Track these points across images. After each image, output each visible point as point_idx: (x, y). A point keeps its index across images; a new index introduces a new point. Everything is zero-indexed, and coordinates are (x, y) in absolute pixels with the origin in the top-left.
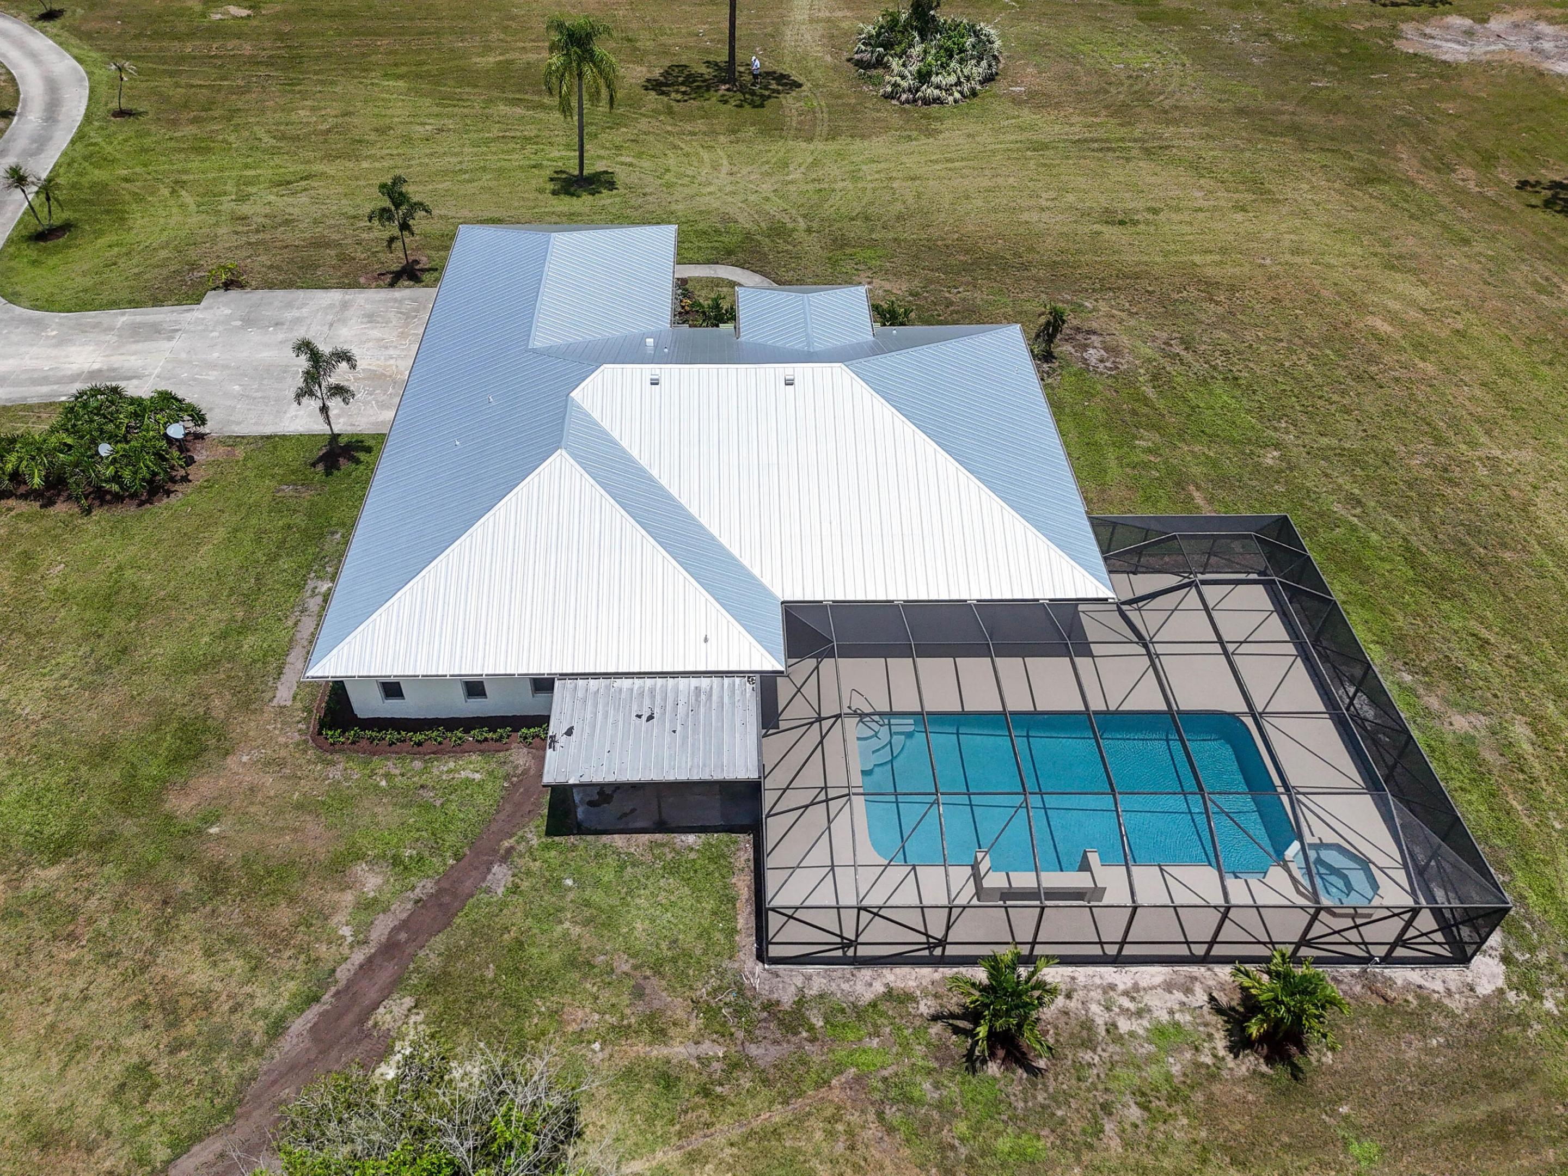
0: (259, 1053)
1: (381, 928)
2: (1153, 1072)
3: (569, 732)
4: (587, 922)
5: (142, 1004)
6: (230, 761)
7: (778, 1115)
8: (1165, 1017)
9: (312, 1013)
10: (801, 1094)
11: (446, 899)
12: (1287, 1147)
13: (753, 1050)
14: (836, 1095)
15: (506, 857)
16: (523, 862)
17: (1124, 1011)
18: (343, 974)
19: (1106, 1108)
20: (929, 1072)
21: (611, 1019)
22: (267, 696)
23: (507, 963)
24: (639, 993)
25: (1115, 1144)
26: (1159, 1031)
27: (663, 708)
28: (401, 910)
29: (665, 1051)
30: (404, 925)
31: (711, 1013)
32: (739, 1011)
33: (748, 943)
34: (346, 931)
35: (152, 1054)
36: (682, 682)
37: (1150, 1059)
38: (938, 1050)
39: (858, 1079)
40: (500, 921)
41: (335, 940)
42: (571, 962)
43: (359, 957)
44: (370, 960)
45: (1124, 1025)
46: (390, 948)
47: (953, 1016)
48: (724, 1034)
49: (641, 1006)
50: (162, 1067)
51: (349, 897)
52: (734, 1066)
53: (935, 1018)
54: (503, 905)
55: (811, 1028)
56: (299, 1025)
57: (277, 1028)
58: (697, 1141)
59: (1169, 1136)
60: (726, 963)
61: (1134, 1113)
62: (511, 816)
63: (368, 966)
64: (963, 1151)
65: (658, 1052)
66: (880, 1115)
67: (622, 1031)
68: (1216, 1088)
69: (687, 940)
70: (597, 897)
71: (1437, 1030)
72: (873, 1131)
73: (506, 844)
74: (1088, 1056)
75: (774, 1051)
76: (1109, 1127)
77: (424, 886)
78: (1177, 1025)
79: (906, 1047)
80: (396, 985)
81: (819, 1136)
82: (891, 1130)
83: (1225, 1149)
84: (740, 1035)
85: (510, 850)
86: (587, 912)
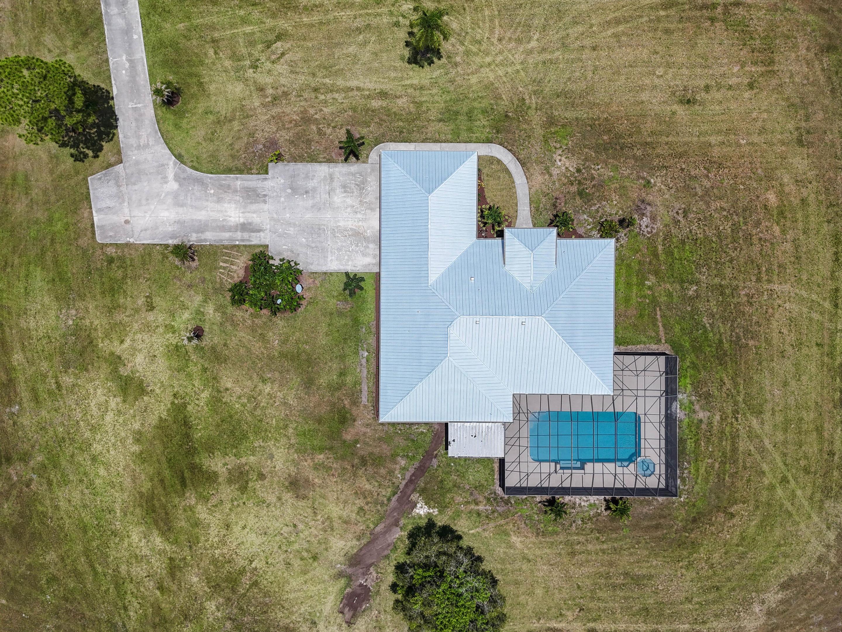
0: (387, 505)
1: (408, 476)
2: (586, 514)
3: (454, 441)
4: (458, 476)
5: (356, 493)
6: (356, 423)
7: (503, 522)
8: (593, 502)
9: (396, 496)
10: (508, 518)
11: (422, 468)
12: (610, 529)
13: (498, 508)
14: (516, 518)
15: (435, 457)
16: (440, 458)
17: (584, 500)
18: (402, 487)
19: (574, 522)
20: (537, 514)
21: (466, 500)
22: (360, 400)
23: (440, 486)
24: (471, 494)
25: (574, 529)
26: (591, 505)
27: (479, 433)
28: (412, 470)
29: (478, 508)
30: (413, 475)
31: (488, 499)
32: (495, 500)
33: (497, 482)
34: (399, 476)
35: (363, 505)
36: (484, 424)
37: (587, 511)
38: (540, 510)
39: (521, 515)
40: (436, 474)
41: (397, 478)
42: (455, 486)
43: (404, 483)
44: (407, 483)
45: (583, 504)
46: (411, 481)
47: (544, 502)
48: (492, 505)
49: (472, 497)
50: (366, 508)
51: (398, 466)
52: (493, 512)
53: (540, 502)
54: (436, 470)
55: (511, 503)
56: (394, 499)
57: (389, 500)
58: (485, 527)
59: (586, 527)
60: (492, 487)
61: (580, 522)
62: (435, 444)
63: (406, 485)
64: (542, 530)
65: (477, 508)
66: (525, 523)
67: (468, 503)
68: (599, 517)
69: (483, 482)
70: (460, 468)
71: (654, 505)
72: (523, 525)
73: (435, 453)
74: (573, 511)
75: (502, 508)
76: (574, 525)
77: (417, 464)
78: (595, 503)
79: (533, 509)
80: (414, 490)
81: (511, 526)
82: (527, 525)
83: (597, 530)
84: (495, 505)
85: (437, 454)
86: (458, 473)
